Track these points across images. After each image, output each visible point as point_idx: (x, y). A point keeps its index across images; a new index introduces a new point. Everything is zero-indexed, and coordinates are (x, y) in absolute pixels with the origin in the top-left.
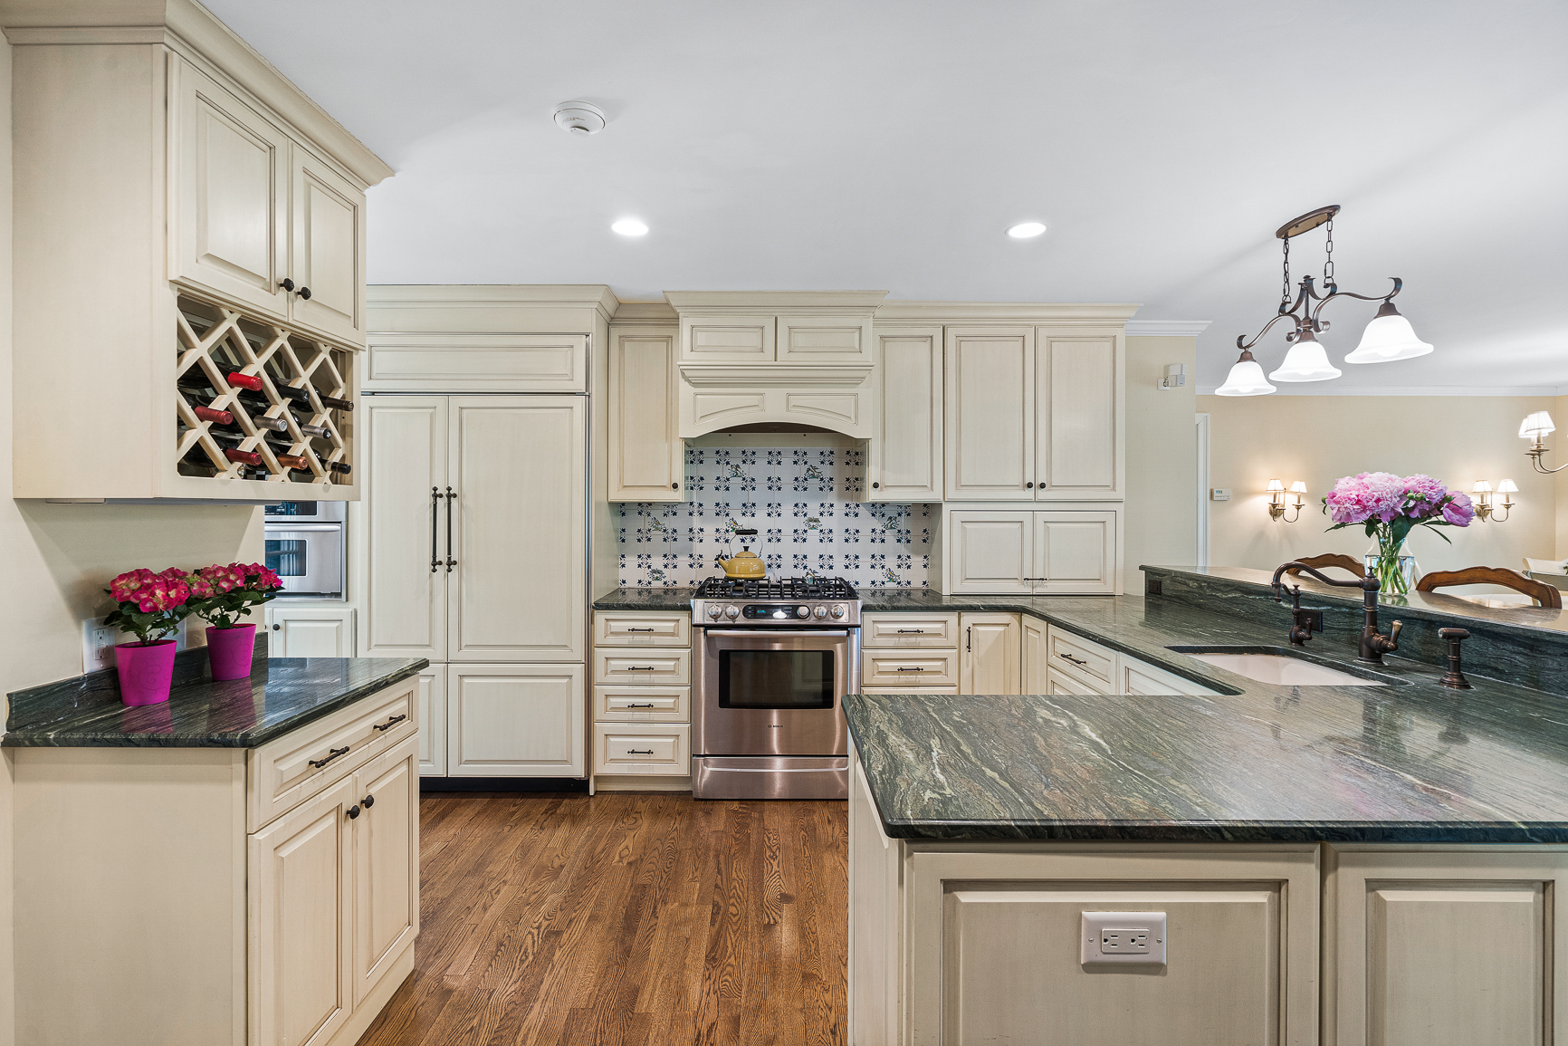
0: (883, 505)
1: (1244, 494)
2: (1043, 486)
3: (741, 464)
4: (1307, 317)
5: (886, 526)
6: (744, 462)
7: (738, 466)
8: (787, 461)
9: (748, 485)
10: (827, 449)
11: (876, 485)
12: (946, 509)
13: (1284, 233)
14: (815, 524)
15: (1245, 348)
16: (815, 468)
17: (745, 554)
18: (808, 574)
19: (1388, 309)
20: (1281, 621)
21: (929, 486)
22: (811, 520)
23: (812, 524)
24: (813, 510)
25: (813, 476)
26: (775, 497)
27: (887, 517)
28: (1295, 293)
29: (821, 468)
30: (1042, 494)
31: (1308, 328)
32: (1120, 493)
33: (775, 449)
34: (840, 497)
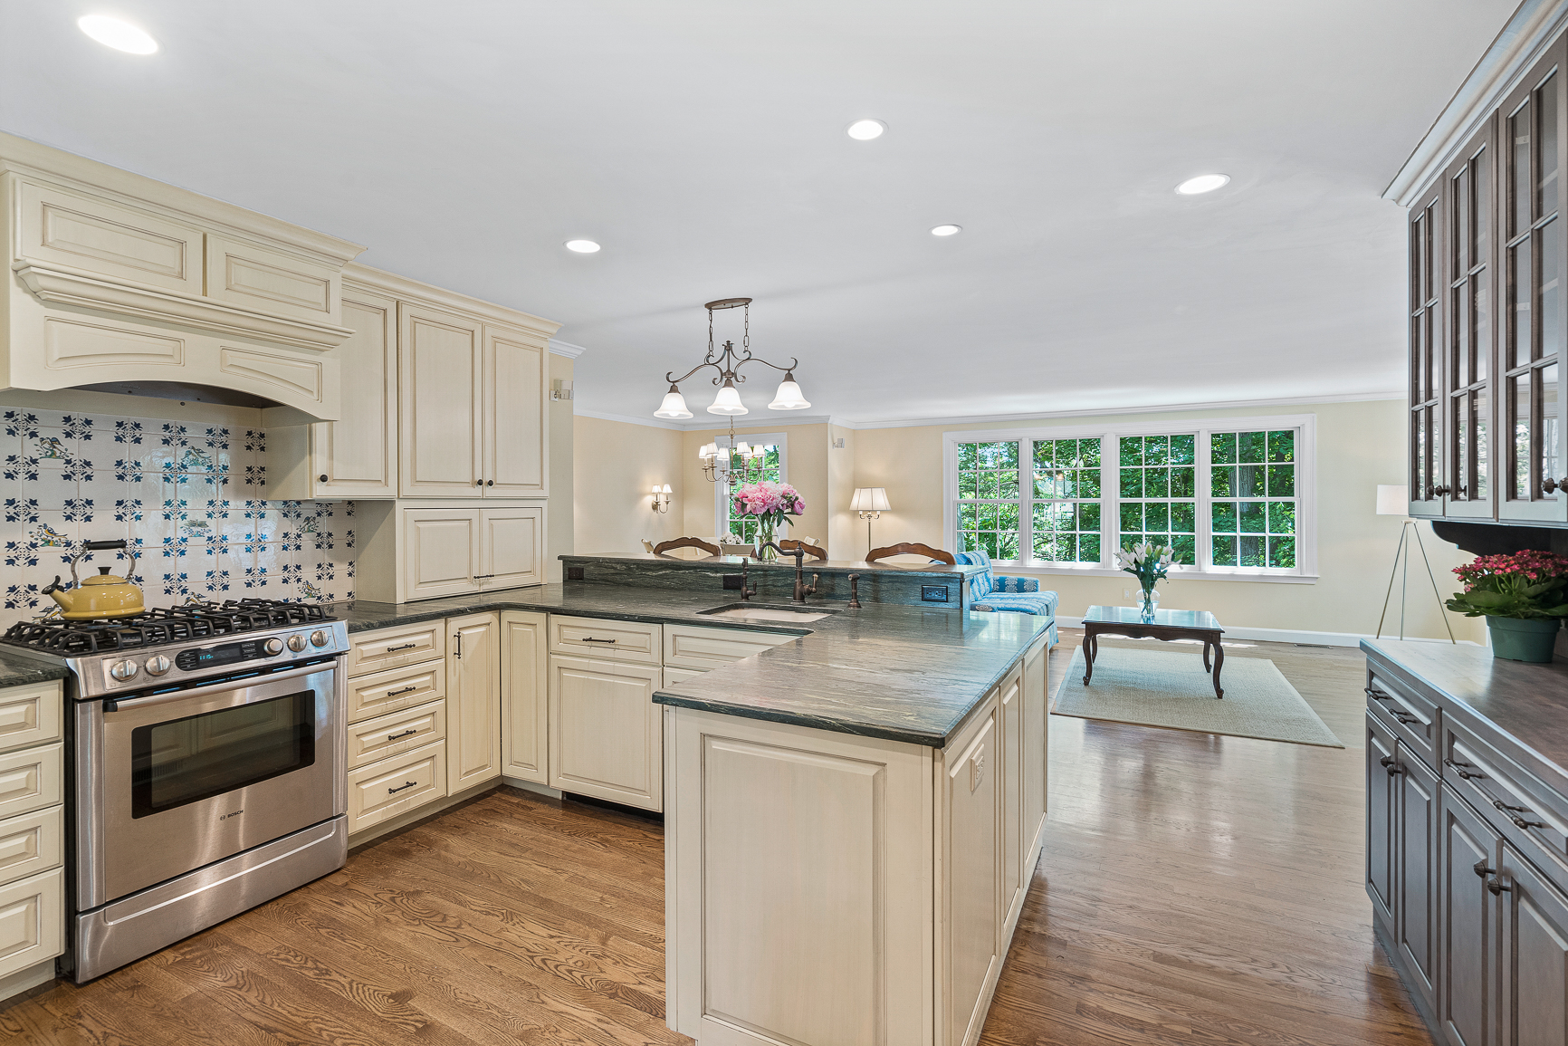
0: (299, 503)
1: (641, 495)
2: (490, 483)
3: (62, 438)
4: (729, 370)
5: (302, 529)
6: (68, 435)
7: (54, 441)
8: (151, 436)
9: (79, 470)
10: (218, 426)
11: (324, 479)
12: (399, 506)
13: (710, 306)
14: (199, 529)
15: (673, 382)
16: (199, 451)
17: (105, 579)
18: (188, 600)
19: (789, 378)
20: (709, 586)
21: (383, 481)
22: (193, 524)
23: (195, 529)
24: (197, 510)
25: (195, 463)
26: (129, 491)
27: (303, 517)
28: (719, 351)
29: (209, 452)
30: (489, 491)
31: (729, 378)
32: (545, 492)
33: (130, 419)
34: (238, 493)
